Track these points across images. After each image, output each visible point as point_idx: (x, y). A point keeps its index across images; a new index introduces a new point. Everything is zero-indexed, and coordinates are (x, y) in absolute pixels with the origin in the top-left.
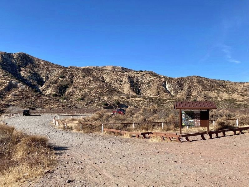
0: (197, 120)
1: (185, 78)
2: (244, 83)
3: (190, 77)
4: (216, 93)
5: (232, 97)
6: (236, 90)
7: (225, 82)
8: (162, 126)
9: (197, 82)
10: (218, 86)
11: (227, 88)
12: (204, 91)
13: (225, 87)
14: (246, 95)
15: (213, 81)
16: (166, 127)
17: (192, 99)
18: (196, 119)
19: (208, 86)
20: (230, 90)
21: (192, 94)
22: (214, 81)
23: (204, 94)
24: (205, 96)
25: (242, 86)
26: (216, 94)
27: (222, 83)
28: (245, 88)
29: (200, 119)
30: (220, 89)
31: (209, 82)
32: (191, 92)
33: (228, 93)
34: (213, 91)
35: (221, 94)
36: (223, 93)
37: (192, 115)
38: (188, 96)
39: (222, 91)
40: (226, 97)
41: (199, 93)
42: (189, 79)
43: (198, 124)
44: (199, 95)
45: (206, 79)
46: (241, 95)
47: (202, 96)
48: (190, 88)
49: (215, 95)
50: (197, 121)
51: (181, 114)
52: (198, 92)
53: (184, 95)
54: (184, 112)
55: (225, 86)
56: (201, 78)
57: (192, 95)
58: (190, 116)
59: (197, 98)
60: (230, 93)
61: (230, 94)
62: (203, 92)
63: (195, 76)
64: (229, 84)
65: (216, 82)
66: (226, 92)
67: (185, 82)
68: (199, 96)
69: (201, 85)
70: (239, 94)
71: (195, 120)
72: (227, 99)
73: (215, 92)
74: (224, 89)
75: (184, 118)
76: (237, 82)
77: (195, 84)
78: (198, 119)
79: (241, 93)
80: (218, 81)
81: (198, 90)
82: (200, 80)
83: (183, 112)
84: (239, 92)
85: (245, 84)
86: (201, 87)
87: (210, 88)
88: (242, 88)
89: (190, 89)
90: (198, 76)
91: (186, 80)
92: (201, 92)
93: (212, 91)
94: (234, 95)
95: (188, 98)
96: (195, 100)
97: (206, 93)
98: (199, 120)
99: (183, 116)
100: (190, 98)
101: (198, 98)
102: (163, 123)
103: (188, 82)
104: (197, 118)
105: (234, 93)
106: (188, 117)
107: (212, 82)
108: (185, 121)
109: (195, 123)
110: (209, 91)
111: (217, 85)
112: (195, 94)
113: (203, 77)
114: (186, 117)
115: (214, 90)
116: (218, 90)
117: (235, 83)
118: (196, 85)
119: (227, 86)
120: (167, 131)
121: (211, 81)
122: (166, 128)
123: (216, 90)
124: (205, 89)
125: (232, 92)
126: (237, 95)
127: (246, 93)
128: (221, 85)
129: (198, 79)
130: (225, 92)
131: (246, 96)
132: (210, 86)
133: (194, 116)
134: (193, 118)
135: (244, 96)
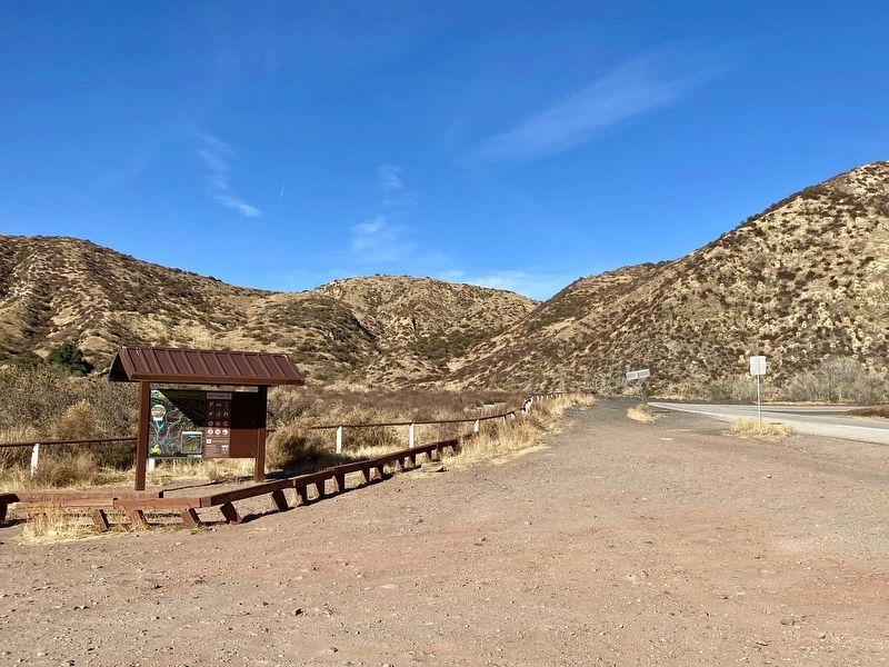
0: (218, 431)
1: (21, 239)
2: (269, 293)
3: (47, 239)
4: (163, 321)
5: (224, 341)
6: (239, 319)
7: (201, 282)
8: (28, 462)
9: (82, 266)
10: (171, 294)
11: (205, 307)
12: (112, 309)
13: (198, 301)
14: (275, 338)
15: (151, 272)
16: (56, 467)
17: (53, 339)
18: (214, 426)
19: (129, 288)
20: (218, 314)
21: (56, 320)
22: (156, 274)
23: (113, 322)
24: (117, 330)
25: (262, 302)
26: (161, 327)
27: (190, 284)
28: (271, 311)
29: (230, 427)
30: (178, 306)
31: (137, 274)
32: (48, 309)
33: (209, 327)
34: (151, 315)
35: (181, 328)
36: (190, 324)
37: (195, 408)
38: (32, 324)
39: (186, 317)
40: (202, 343)
41: (90, 319)
42: (42, 250)
43: (219, 446)
44: (87, 326)
45: (124, 258)
46: (258, 337)
47: (102, 331)
48: (44, 288)
49: (155, 329)
50: (218, 435)
51: (147, 404)
52: (82, 312)
53: (12, 318)
54: (161, 396)
55: (200, 296)
56: (101, 250)
57: (53, 324)
58: (187, 414)
59: (79, 336)
60: (218, 325)
61: (218, 330)
62: (107, 314)
63: (72, 240)
64: (215, 290)
65: (163, 278)
66: (202, 320)
67: (20, 259)
68: (87, 332)
69: (100, 281)
70: (248, 333)
71: (210, 431)
72: (206, 348)
73: (160, 317)
74: (194, 309)
75: (160, 423)
76: (244, 286)
77: (71, 277)
78: (222, 427)
79: (257, 332)
80: (173, 276)
81: (85, 305)
82: (97, 262)
83: (156, 394)
84: (251, 325)
85: (272, 298)
86: (97, 289)
87: (138, 300)
88: (260, 311)
89: (45, 294)
90: (87, 243)
91: (25, 253)
92: (98, 311)
93: (145, 314)
94: (230, 334)
95: (31, 333)
96: (70, 348)
97: (118, 319)
98: (226, 431)
99: (158, 414)
100: (43, 334)
101: (85, 337)
102: (36, 448)
103: (37, 262)
104: (218, 424)
105: (233, 327)
106: (181, 416)
107: (147, 274)
108: (163, 434)
109: (209, 441)
110: (135, 310)
111: (169, 289)
112: (67, 320)
113: (109, 250)
114: (167, 419)
115: (155, 310)
116: (169, 310)
117: (237, 291)
118: (74, 282)
119: (205, 299)
120: (59, 484)
121: (142, 270)
122: (53, 472)
123: (162, 311)
124: (118, 303)
125: (224, 325)
126: (244, 336)
127: (273, 330)
128: (184, 292)
129: (86, 255)
130: (198, 323)
131: (273, 344)
132: (141, 290)
133: (206, 414)
134: (200, 422)
135: (266, 342)
